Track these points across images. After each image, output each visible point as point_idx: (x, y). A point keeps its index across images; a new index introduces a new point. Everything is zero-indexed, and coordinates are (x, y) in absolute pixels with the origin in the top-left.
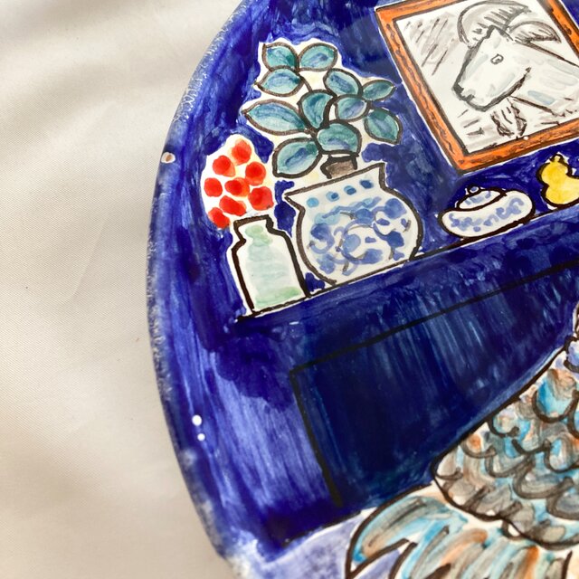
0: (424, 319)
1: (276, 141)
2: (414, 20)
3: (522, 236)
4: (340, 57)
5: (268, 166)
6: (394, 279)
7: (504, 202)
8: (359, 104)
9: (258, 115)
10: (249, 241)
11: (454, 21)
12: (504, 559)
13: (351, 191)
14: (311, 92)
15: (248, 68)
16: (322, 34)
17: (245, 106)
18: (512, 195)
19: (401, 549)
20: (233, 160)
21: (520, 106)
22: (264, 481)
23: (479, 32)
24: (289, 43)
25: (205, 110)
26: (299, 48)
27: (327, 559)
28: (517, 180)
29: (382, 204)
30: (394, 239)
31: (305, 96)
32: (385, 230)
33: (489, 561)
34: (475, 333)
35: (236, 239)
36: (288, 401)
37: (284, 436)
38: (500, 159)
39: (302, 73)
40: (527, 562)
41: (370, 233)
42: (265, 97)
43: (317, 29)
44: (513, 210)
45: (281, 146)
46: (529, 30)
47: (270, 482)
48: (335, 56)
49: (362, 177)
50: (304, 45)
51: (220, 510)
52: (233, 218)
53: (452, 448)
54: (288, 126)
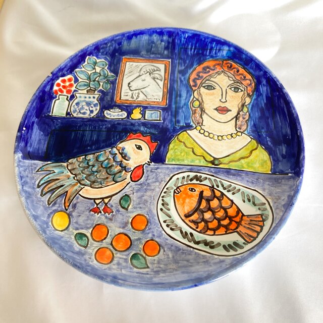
0: (86, 131)
1: (80, 80)
2: (131, 63)
3: (119, 122)
4: (107, 66)
5: (75, 85)
6: (86, 120)
7: (121, 113)
8: (105, 79)
9: (79, 73)
10: (60, 99)
11: (141, 67)
12: (71, 183)
13: (90, 98)
14: (95, 72)
15: (82, 61)
16: (106, 59)
17: (77, 70)
18: (124, 112)
19: (52, 172)
20: (67, 81)
21: (141, 93)
22: (32, 147)
23: (145, 72)
24: (96, 58)
25: (65, 67)
26: (98, 61)
27: (35, 166)
28: (127, 110)
29: (94, 103)
30: (92, 112)
31: (93, 73)
32: (91, 109)
33: (68, 182)
34: (95, 137)
35: (57, 98)
36: (48, 135)
37: (42, 141)
38: (127, 103)
39: (96, 67)
40: (75, 185)
41: (88, 108)
42: (83, 69)
43: (105, 58)
44: (121, 115)
45: (81, 82)
46: (157, 76)
47: (34, 148)
48: (106, 65)
49: (94, 96)
50: (100, 60)
51: (18, 146)
52: (59, 93)
53: (74, 158)
54: (85, 78)
